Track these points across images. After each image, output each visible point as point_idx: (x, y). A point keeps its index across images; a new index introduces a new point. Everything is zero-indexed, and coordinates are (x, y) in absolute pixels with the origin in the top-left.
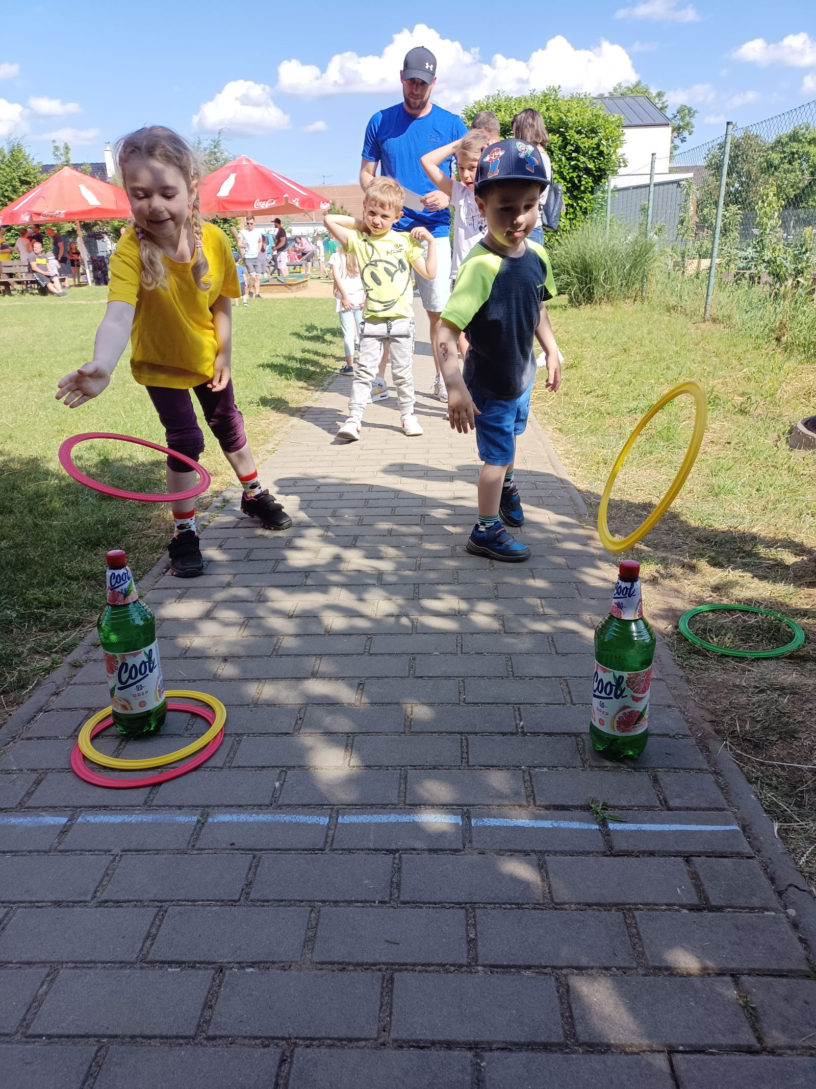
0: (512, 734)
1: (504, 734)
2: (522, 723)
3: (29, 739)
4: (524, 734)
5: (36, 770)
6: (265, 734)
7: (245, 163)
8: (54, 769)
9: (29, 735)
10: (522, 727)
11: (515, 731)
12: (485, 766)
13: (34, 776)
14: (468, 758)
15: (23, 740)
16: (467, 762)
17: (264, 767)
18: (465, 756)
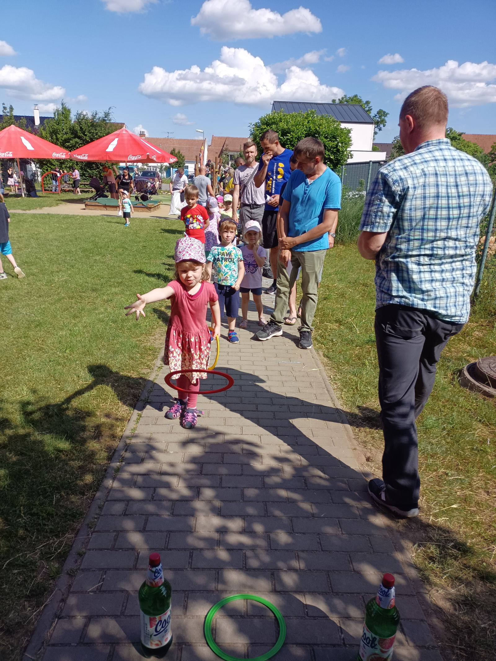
1: (334, 646)
4: (345, 645)
7: (124, 132)
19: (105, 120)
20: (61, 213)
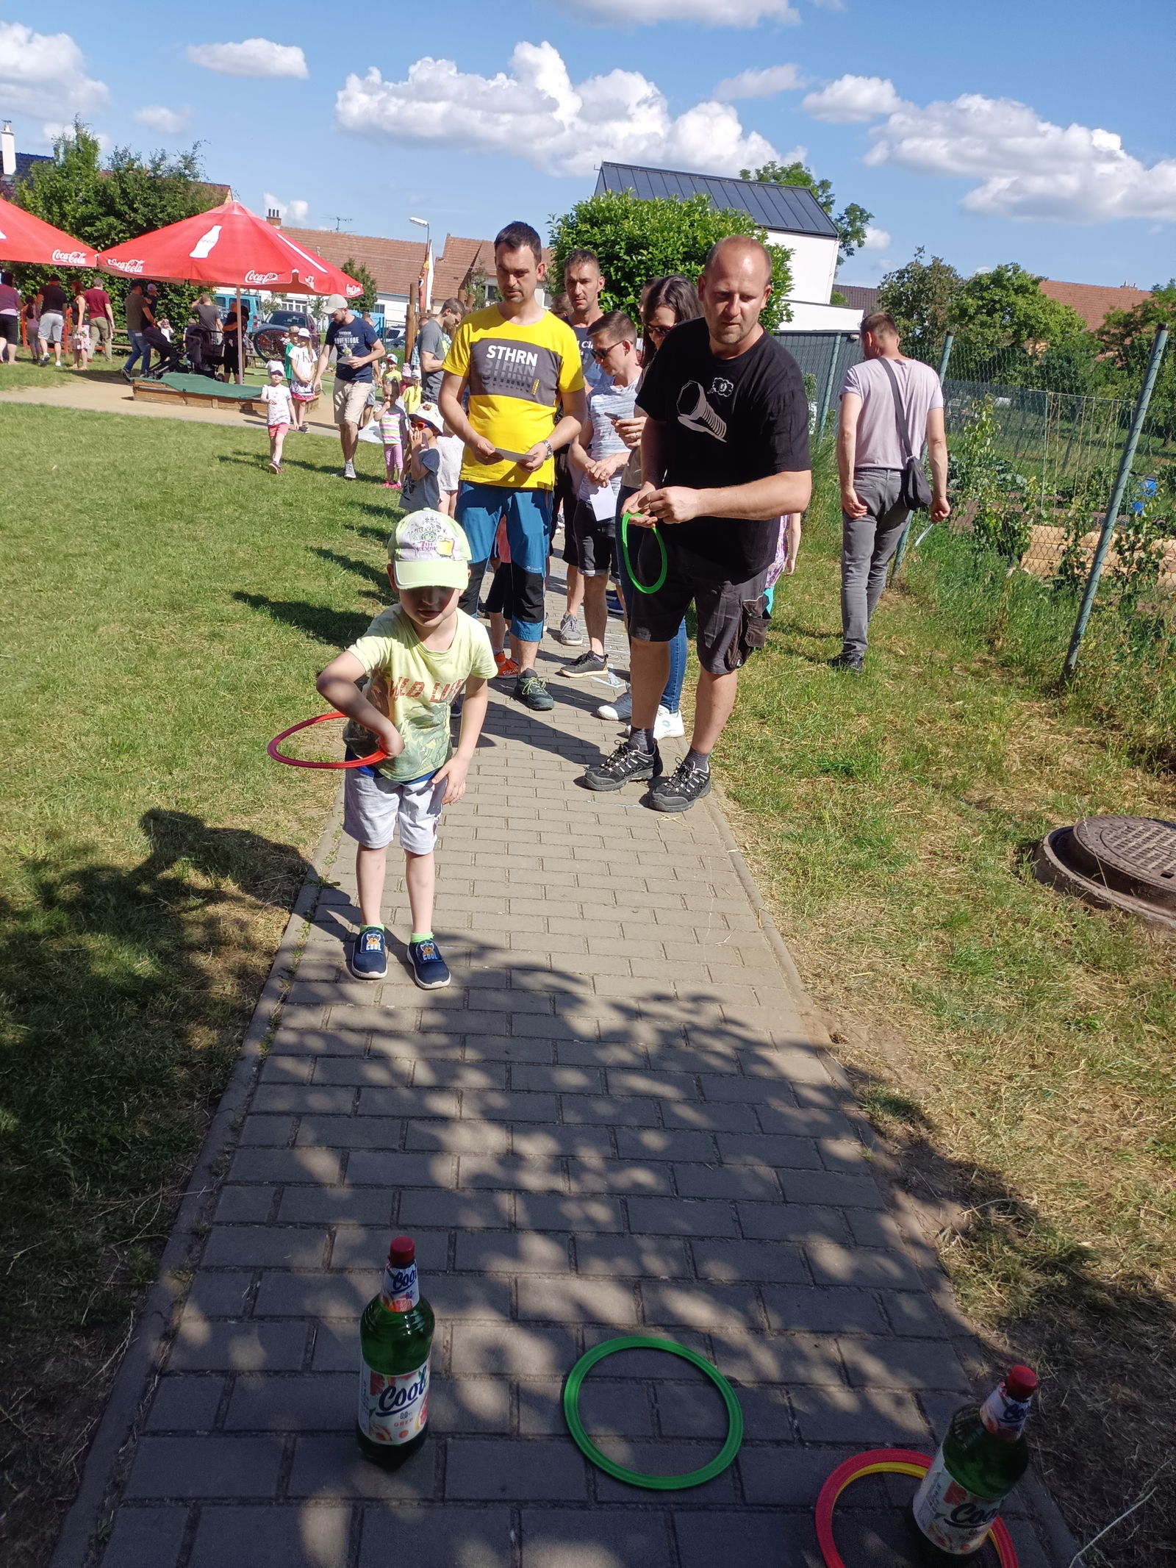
0: (788, 1443)
1: (778, 1443)
2: (796, 1421)
3: (155, 1433)
4: (802, 1442)
5: (182, 1500)
6: (474, 1434)
7: (236, 212)
8: (206, 1499)
9: (152, 1426)
10: (798, 1430)
11: (791, 1439)
12: (766, 1505)
13: (185, 1514)
14: (742, 1491)
15: (144, 1435)
16: (743, 1496)
17: (487, 1501)
18: (739, 1486)
19: (185, 176)
20: (74, 405)
